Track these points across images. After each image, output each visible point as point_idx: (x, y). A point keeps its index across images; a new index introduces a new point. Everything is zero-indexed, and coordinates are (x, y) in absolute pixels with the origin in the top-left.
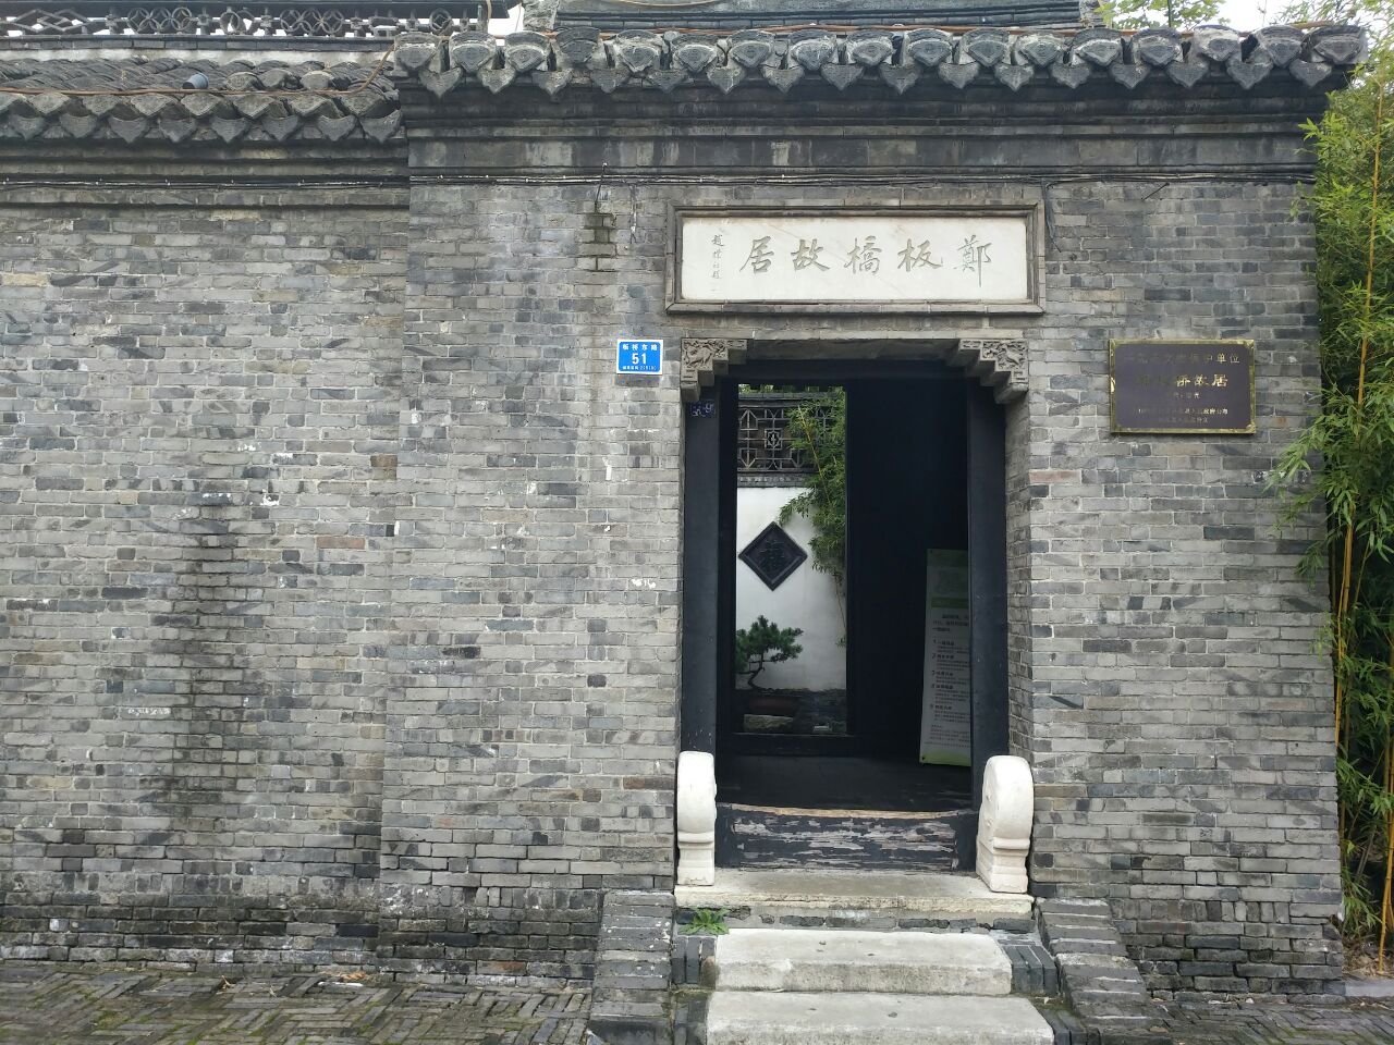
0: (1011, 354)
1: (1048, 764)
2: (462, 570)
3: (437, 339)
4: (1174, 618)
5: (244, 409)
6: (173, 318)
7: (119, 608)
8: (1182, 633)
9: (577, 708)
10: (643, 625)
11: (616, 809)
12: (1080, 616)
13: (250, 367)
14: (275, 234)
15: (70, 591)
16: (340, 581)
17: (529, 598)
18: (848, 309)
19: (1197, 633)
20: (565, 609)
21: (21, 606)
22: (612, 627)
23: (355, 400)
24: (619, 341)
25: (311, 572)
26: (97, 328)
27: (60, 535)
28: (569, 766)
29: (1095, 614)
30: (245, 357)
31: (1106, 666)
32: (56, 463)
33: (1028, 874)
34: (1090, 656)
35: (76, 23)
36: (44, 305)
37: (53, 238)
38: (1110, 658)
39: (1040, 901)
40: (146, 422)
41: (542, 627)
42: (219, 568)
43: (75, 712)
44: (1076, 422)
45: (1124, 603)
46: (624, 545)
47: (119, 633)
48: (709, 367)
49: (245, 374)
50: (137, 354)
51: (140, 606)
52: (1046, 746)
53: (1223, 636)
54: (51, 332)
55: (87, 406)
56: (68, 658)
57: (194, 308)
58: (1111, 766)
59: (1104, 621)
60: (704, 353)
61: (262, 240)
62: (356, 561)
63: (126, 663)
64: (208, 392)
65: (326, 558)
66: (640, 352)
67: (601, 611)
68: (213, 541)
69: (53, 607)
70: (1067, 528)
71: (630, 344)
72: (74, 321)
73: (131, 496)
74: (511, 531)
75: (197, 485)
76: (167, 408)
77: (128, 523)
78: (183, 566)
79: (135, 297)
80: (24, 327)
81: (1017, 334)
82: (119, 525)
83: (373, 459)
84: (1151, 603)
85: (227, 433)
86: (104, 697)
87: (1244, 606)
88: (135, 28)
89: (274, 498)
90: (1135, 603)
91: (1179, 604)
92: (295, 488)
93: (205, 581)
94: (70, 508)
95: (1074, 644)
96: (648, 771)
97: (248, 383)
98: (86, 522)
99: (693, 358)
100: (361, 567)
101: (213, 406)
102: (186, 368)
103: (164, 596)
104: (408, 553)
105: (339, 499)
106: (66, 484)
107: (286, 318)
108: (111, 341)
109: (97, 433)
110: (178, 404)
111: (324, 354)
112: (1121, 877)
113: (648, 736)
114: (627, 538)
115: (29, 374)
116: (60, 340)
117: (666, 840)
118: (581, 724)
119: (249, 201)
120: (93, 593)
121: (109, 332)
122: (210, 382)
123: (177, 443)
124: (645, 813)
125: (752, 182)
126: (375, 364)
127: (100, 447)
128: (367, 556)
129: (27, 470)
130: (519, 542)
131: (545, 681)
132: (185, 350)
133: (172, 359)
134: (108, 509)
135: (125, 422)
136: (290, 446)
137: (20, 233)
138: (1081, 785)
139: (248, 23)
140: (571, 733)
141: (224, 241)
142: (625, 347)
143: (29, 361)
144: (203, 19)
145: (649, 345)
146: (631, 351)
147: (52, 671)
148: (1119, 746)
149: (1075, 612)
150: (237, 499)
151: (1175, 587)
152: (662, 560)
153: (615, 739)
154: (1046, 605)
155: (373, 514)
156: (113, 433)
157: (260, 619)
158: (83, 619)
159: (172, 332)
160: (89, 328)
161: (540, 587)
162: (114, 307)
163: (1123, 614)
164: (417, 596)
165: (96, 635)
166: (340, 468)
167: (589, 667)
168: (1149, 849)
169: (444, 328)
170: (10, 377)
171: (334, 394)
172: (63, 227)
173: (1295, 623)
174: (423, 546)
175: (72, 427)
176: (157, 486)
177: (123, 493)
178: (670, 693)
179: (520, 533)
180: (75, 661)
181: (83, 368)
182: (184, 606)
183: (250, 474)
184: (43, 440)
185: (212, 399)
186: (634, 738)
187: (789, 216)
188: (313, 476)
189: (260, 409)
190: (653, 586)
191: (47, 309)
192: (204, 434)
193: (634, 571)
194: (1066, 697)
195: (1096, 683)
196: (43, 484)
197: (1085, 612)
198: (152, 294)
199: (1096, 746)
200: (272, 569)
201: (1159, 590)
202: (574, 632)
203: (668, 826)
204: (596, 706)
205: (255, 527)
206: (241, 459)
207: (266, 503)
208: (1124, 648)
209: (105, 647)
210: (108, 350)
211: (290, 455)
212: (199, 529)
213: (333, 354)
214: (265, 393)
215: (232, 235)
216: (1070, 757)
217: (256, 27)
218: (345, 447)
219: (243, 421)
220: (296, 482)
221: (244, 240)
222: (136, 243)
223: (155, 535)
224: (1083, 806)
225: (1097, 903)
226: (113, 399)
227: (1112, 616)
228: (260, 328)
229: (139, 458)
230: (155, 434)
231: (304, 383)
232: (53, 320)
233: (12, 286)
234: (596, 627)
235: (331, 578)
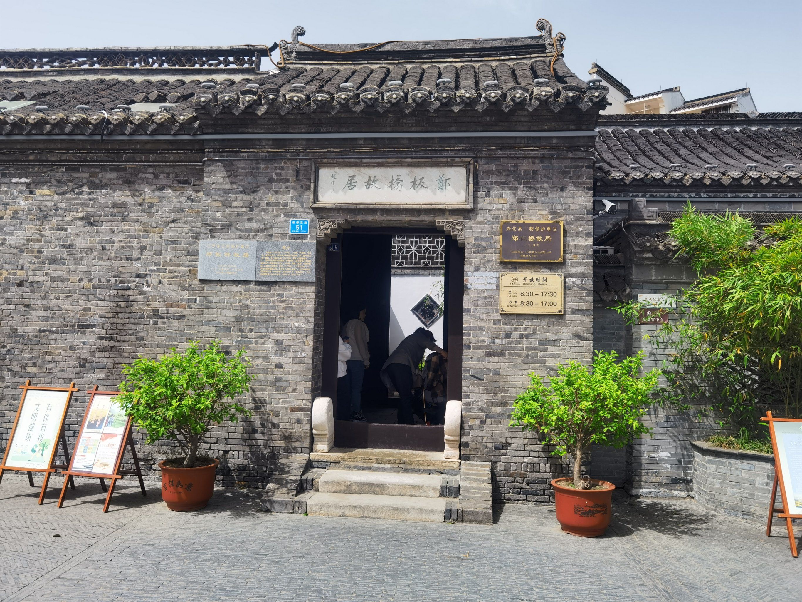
0: (457, 227)
1: (468, 404)
2: (224, 318)
3: (215, 220)
4: (525, 343)
5: (136, 248)
6: (107, 209)
7: (84, 332)
8: (528, 349)
9: (271, 377)
10: (299, 342)
11: (286, 420)
12: (483, 341)
13: (139, 231)
14: (149, 173)
15: (64, 325)
16: (175, 322)
17: (251, 330)
18: (387, 207)
19: (534, 349)
20: (266, 335)
21: (45, 331)
22: (286, 343)
23: (182, 245)
24: (291, 220)
25: (163, 318)
26: (75, 214)
27: (60, 302)
28: (267, 402)
29: (490, 340)
30: (137, 226)
31: (493, 363)
32: (58, 271)
33: (460, 451)
34: (487, 358)
36: (53, 204)
37: (57, 174)
38: (496, 359)
39: (463, 462)
40: (95, 253)
41: (257, 343)
42: (126, 316)
43: (66, 376)
44: (485, 256)
45: (502, 335)
46: (291, 308)
47: (84, 343)
48: (329, 231)
49: (136, 233)
50: (91, 224)
51: (93, 332)
52: (468, 396)
53: (546, 350)
54: (56, 215)
55: (69, 246)
56: (63, 353)
57: (115, 205)
58: (496, 405)
59: (494, 343)
60: (327, 225)
61: (143, 175)
62: (183, 314)
63: (86, 355)
64: (122, 241)
65: (170, 312)
66: (300, 224)
67: (281, 337)
68: (123, 304)
69: (57, 332)
70: (479, 303)
71: (296, 221)
72: (66, 210)
73: (88, 285)
74: (244, 302)
75: (116, 281)
76: (104, 248)
77: (88, 297)
78: (110, 315)
79: (91, 200)
80: (45, 213)
81: (461, 219)
82: (84, 297)
83: (190, 271)
84: (515, 336)
85: (129, 258)
86: (78, 369)
87: (556, 337)
89: (149, 286)
90: (508, 336)
91: (527, 336)
92: (157, 282)
93: (119, 321)
94: (64, 290)
95: (481, 353)
96: (298, 404)
97: (138, 237)
98: (70, 296)
99: (322, 227)
100: (184, 316)
101: (123, 247)
102: (112, 231)
103: (103, 328)
104: (202, 311)
105: (175, 287)
106: (62, 280)
107: (153, 210)
108: (81, 219)
109: (75, 259)
110: (108, 246)
111: (170, 225)
112: (497, 452)
113: (300, 389)
114: (293, 305)
115: (47, 233)
116: (60, 218)
117: (307, 433)
118: (272, 384)
119: (138, 159)
120: (73, 326)
121: (81, 215)
122: (122, 236)
123: (108, 263)
124: (298, 421)
125: (349, 151)
126: (190, 230)
127: (76, 264)
128: (186, 312)
129: (47, 274)
130: (247, 306)
131: (257, 365)
132: (112, 223)
133: (106, 227)
134: (80, 291)
135: (87, 254)
136: (156, 264)
137: (44, 172)
138: (482, 414)
139: (151, 60)
140: (268, 388)
141: (128, 176)
142: (293, 222)
143: (47, 227)
144: (130, 60)
145: (304, 221)
146: (296, 224)
147: (56, 358)
148: (500, 396)
149: (482, 339)
150: (133, 287)
151: (525, 329)
152: (307, 315)
153: (286, 391)
154: (469, 335)
155: (189, 293)
156: (81, 259)
157: (142, 338)
158: (69, 336)
159: (105, 215)
160: (71, 213)
161: (256, 326)
162: (82, 204)
163: (502, 340)
164: (206, 329)
165: (75, 343)
166: (176, 274)
167: (275, 360)
168: (509, 441)
169: (219, 215)
170: (39, 234)
171: (173, 242)
172: (61, 170)
173: (577, 345)
174: (209, 307)
175: (64, 256)
176: (100, 281)
177: (85, 283)
178: (309, 372)
179: (248, 302)
180: (66, 354)
181: (69, 230)
182: (110, 331)
183: (138, 276)
184: (53, 261)
185: (123, 244)
186: (294, 390)
187: (364, 166)
188: (165, 276)
189: (143, 249)
190: (303, 326)
191: (55, 205)
192: (119, 259)
193: (294, 319)
194: (477, 376)
195: (490, 370)
196: (53, 280)
197: (486, 340)
198: (98, 198)
199: (489, 397)
200: (147, 316)
201: (519, 330)
202: (270, 345)
203: (307, 427)
204: (279, 376)
205: (140, 298)
206: (135, 270)
207: (146, 288)
208: (502, 355)
209: (78, 349)
210: (79, 223)
211: (155, 268)
212: (117, 299)
213: (173, 225)
214: (145, 241)
215: (131, 174)
216: (478, 401)
217: (154, 63)
218: (179, 265)
219: (135, 254)
220: (157, 280)
221: (136, 176)
222: (92, 177)
223: (99, 302)
224: (483, 422)
225: (487, 463)
226: (82, 244)
227: (497, 341)
228: (143, 214)
229: (93, 269)
230: (100, 259)
231: (161, 238)
232: (56, 210)
233: (40, 195)
234: (279, 343)
235: (171, 320)
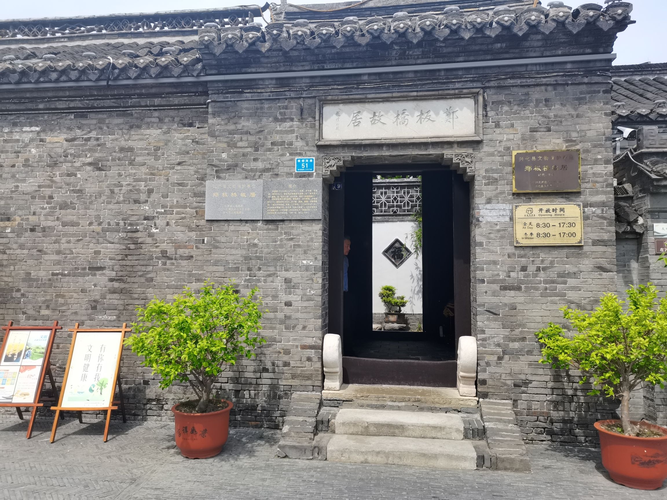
0: (467, 159)
1: (484, 340)
2: (232, 258)
3: (220, 160)
4: (542, 276)
5: (144, 191)
6: (114, 154)
7: (95, 275)
8: (546, 282)
9: (280, 315)
10: (307, 280)
11: (297, 358)
12: (498, 275)
13: (146, 174)
14: (154, 117)
15: (76, 268)
16: (184, 263)
17: (260, 269)
18: (394, 141)
19: (553, 282)
20: (275, 274)
21: (57, 274)
22: (295, 281)
23: (189, 187)
24: (296, 159)
25: (172, 259)
26: (84, 159)
27: (71, 245)
28: (277, 340)
29: (505, 274)
30: (144, 169)
31: (509, 297)
32: (69, 215)
33: (476, 388)
34: (502, 292)
35: (82, 29)
36: (63, 150)
37: (66, 122)
38: (512, 293)
39: (481, 400)
40: (104, 198)
41: (265, 281)
42: (135, 257)
43: (78, 318)
44: (497, 188)
45: (518, 268)
46: (299, 246)
47: (95, 285)
48: (335, 168)
49: (143, 177)
50: (100, 169)
51: (104, 274)
52: (483, 332)
53: (565, 283)
54: (66, 162)
55: (80, 191)
56: (75, 295)
57: (122, 149)
58: (514, 340)
59: (509, 276)
60: (332, 162)
61: (149, 120)
62: (191, 254)
63: (98, 297)
64: (129, 185)
65: (178, 253)
66: (305, 163)
67: (289, 275)
68: (132, 246)
69: (69, 275)
70: (492, 236)
71: (301, 160)
72: (75, 156)
73: (98, 229)
74: (252, 241)
75: (125, 223)
76: (112, 192)
77: (98, 240)
78: (120, 257)
79: (99, 145)
80: (55, 159)
81: (470, 151)
82: (94, 241)
83: (196, 211)
84: (532, 269)
85: (136, 201)
86: (90, 311)
87: (576, 270)
88: (106, 30)
89: (157, 228)
90: (524, 269)
91: (544, 269)
92: (165, 224)
93: (128, 263)
94: (75, 234)
95: (496, 287)
96: (310, 341)
97: (145, 180)
98: (81, 240)
99: (328, 165)
100: (192, 257)
101: (131, 190)
102: (120, 175)
103: (113, 270)
104: (210, 251)
105: (183, 229)
106: (73, 224)
107: (159, 153)
108: (90, 164)
109: (85, 203)
110: (116, 190)
111: (176, 168)
112: (517, 390)
113: (310, 327)
114: (300, 243)
115: (57, 179)
116: (70, 164)
117: (318, 371)
118: (282, 322)
119: (143, 104)
120: (84, 269)
121: (89, 160)
122: (129, 180)
123: (116, 206)
124: (309, 359)
125: (353, 88)
126: (196, 172)
127: (86, 208)
128: (194, 252)
129: (58, 219)
130: (255, 245)
131: (267, 304)
132: (119, 167)
133: (113, 172)
134: (90, 234)
135: (96, 198)
136: (163, 207)
137: (53, 120)
138: (500, 350)
139: (152, 25)
140: (278, 326)
141: (134, 121)
142: (299, 161)
143: (58, 173)
144: (134, 25)
145: (309, 159)
146: (301, 162)
147: (69, 301)
148: (517, 331)
149: (496, 273)
150: (141, 230)
151: (542, 261)
152: (315, 252)
153: (296, 329)
154: (482, 270)
155: (197, 234)
156: (91, 203)
157: (152, 280)
158: (80, 279)
159: (113, 160)
160: (81, 159)
161: (264, 265)
162: (90, 150)
163: (518, 274)
164: (215, 268)
165: (86, 286)
166: (183, 215)
167: (284, 297)
168: (530, 378)
169: (224, 155)
170: (50, 180)
171: (179, 184)
172: (69, 117)
173: (599, 277)
174: (216, 247)
175: (75, 201)
176: (109, 224)
177: (95, 227)
178: (319, 309)
179: (256, 241)
180: (78, 297)
181: (79, 176)
182: (120, 273)
183: (146, 218)
184: (64, 206)
185: (130, 188)
186: (304, 328)
187: (368, 102)
188: (173, 218)
189: (150, 192)
190: (312, 263)
191: (64, 152)
192: (127, 202)
193: (302, 257)
194: (492, 310)
195: (506, 305)
196: (64, 224)
197: (501, 273)
198: (105, 144)
199: (507, 332)
200: (156, 258)
201: (535, 263)
202: (278, 283)
203: (319, 365)
204: (288, 314)
205: (149, 240)
206: (143, 212)
207: (154, 230)
208: (519, 289)
209: (89, 291)
210: (88, 168)
211: (163, 210)
212: (127, 242)
213: (179, 167)
214: (152, 184)
215: (137, 118)
216: (494, 337)
217: (155, 27)
218: (185, 207)
219: (143, 197)
220: (165, 222)
221: (142, 120)
222: (99, 123)
223: (109, 245)
224: (500, 358)
225: (507, 401)
226: (91, 188)
227: (512, 274)
228: (149, 157)
229: (102, 213)
230: (109, 203)
231: (168, 180)
232: (66, 156)
233: (50, 143)
234: (287, 281)
235: (180, 261)
